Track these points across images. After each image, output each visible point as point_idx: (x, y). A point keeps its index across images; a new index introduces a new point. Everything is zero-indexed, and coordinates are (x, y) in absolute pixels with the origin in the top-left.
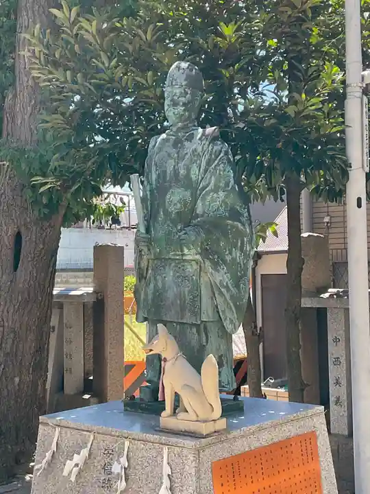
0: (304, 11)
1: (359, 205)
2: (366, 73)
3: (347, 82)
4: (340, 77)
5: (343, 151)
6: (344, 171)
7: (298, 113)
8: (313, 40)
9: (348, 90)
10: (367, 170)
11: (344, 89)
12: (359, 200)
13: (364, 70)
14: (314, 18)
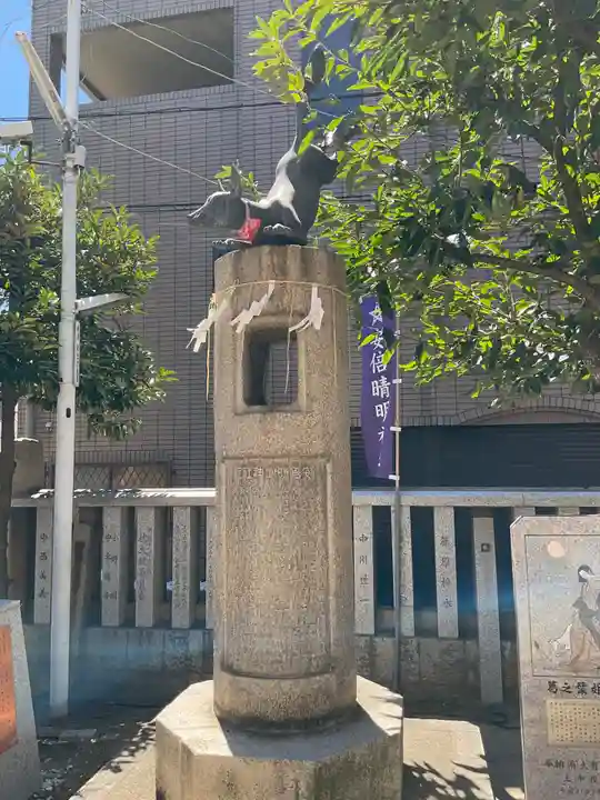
0: (23, 240)
1: (68, 415)
2: (79, 301)
3: (62, 307)
4: (56, 301)
5: (56, 366)
6: (56, 384)
7: (11, 330)
8: (33, 266)
9: (63, 313)
10: (77, 384)
11: (59, 312)
12: (68, 411)
13: (78, 298)
14: (32, 247)
